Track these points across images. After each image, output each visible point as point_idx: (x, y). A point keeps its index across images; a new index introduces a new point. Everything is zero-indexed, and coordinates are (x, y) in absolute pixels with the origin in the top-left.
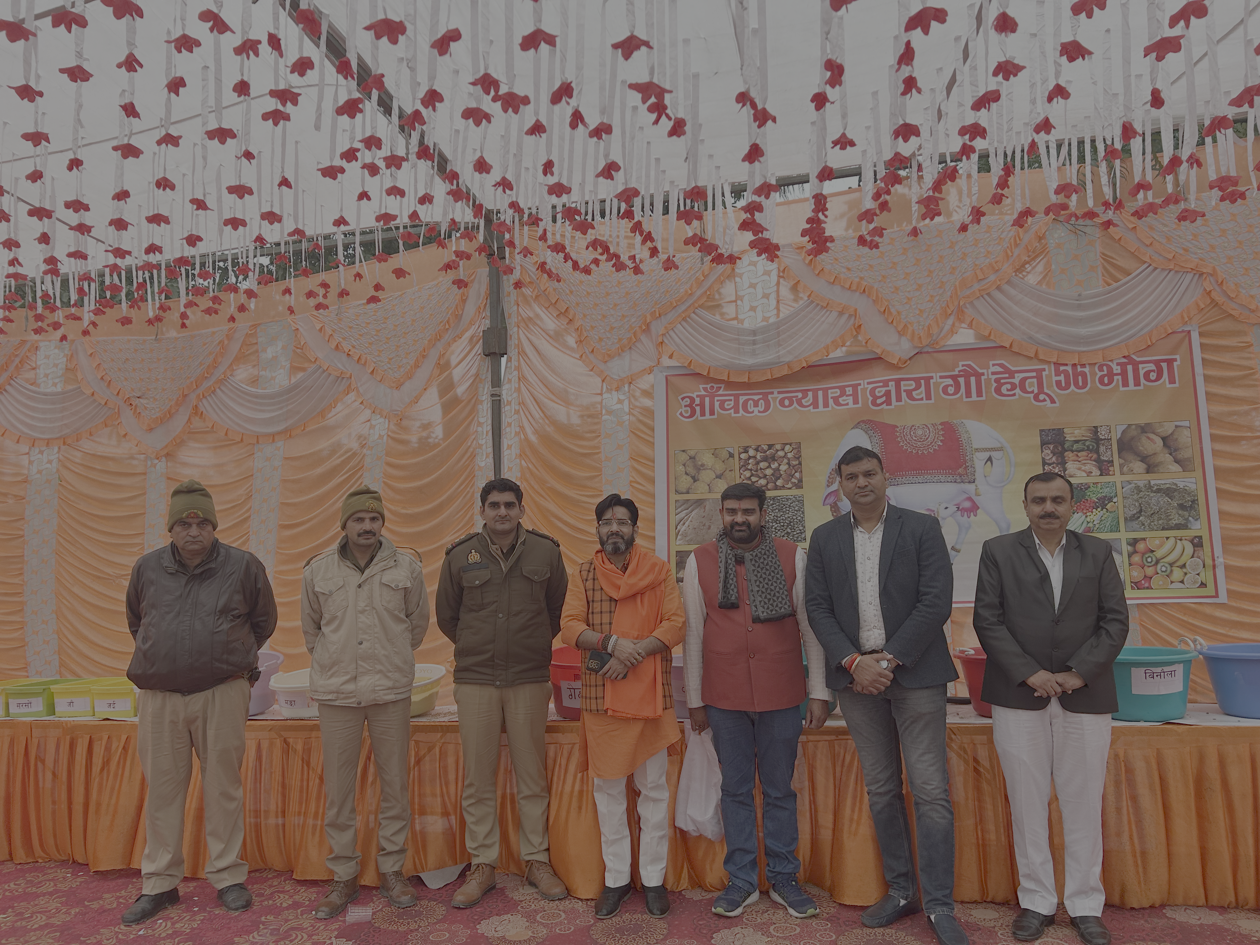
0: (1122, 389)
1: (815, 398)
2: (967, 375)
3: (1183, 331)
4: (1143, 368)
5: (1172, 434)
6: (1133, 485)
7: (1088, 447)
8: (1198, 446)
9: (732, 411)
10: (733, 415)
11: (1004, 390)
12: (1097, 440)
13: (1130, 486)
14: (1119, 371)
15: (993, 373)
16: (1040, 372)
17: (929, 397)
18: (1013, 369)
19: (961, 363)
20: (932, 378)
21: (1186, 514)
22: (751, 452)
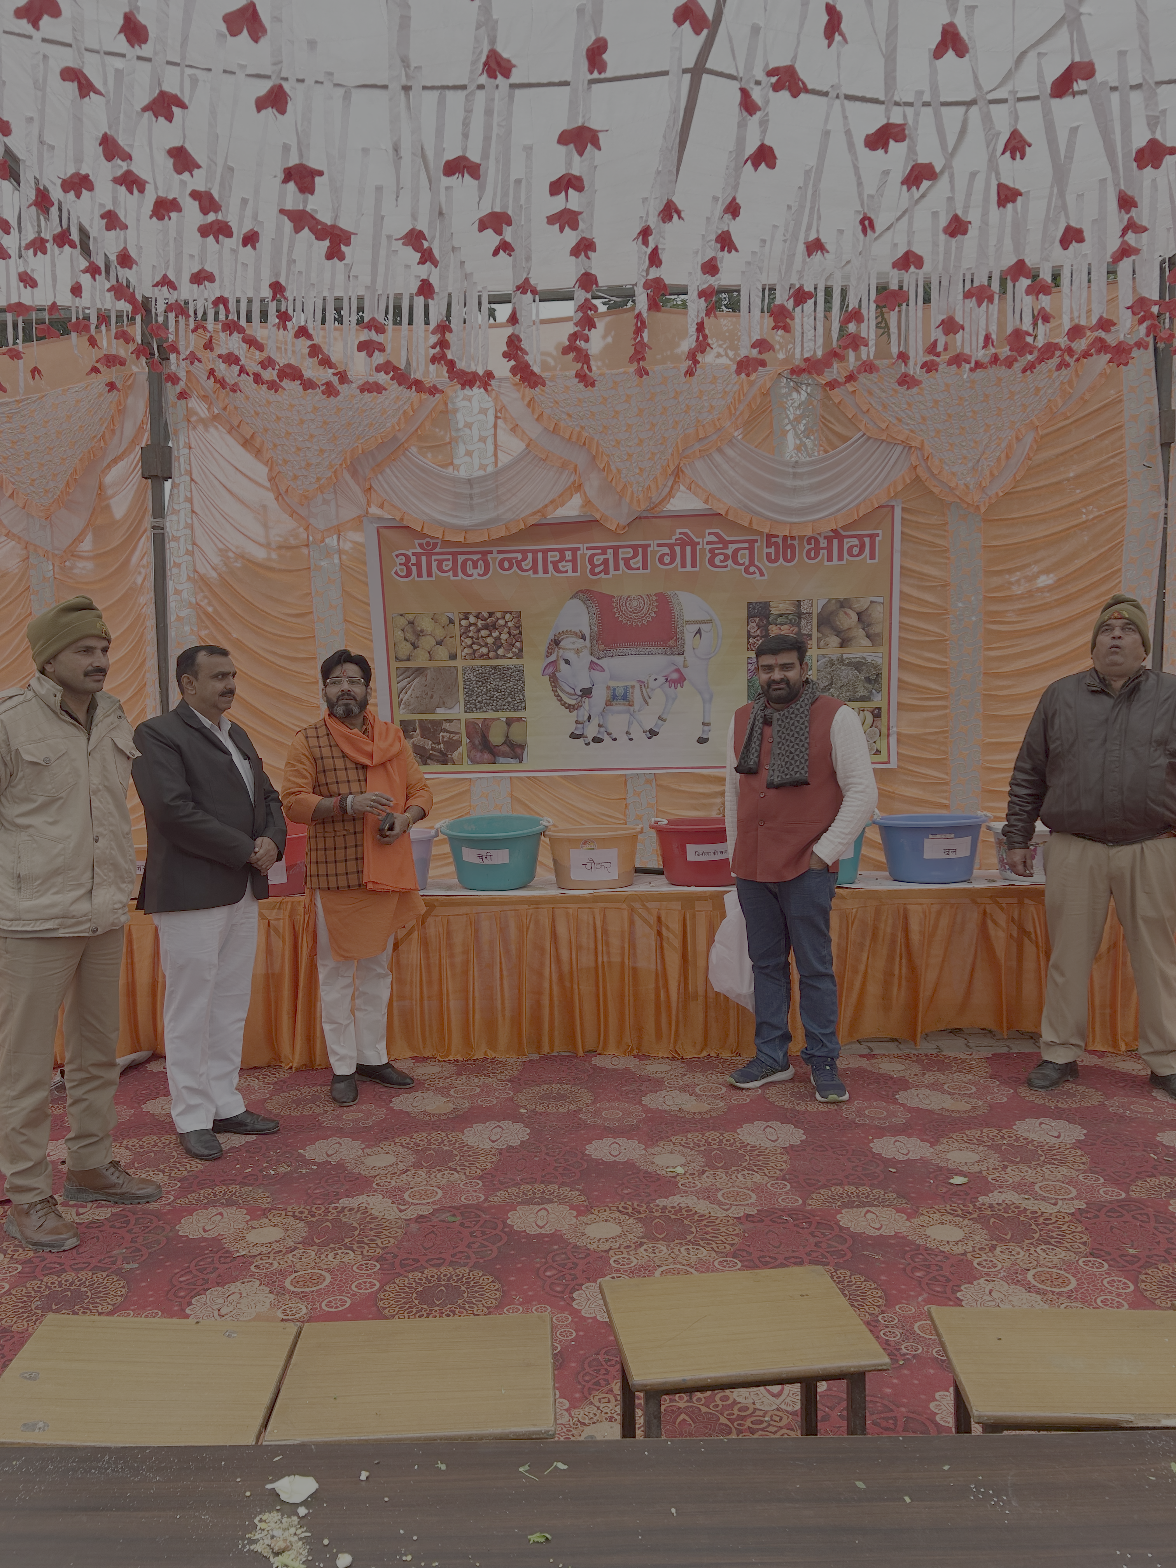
0: (826, 563)
1: (535, 560)
2: (683, 544)
3: (887, 506)
4: (848, 543)
5: (866, 609)
6: (827, 659)
7: (791, 620)
8: (888, 622)
9: (451, 573)
10: (452, 578)
11: (717, 561)
12: (800, 615)
13: (824, 660)
14: (825, 545)
15: (708, 543)
16: (752, 542)
17: (645, 567)
18: (728, 539)
19: (678, 531)
20: (649, 545)
21: (870, 686)
22: (472, 619)
